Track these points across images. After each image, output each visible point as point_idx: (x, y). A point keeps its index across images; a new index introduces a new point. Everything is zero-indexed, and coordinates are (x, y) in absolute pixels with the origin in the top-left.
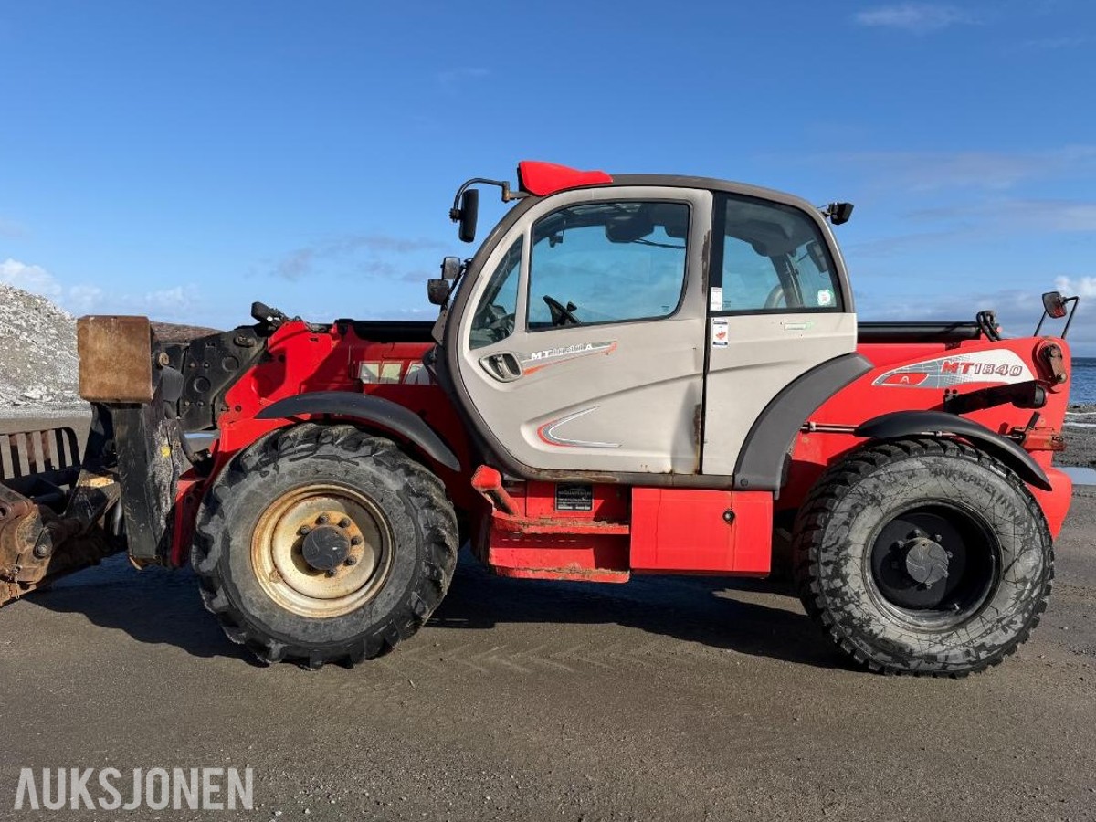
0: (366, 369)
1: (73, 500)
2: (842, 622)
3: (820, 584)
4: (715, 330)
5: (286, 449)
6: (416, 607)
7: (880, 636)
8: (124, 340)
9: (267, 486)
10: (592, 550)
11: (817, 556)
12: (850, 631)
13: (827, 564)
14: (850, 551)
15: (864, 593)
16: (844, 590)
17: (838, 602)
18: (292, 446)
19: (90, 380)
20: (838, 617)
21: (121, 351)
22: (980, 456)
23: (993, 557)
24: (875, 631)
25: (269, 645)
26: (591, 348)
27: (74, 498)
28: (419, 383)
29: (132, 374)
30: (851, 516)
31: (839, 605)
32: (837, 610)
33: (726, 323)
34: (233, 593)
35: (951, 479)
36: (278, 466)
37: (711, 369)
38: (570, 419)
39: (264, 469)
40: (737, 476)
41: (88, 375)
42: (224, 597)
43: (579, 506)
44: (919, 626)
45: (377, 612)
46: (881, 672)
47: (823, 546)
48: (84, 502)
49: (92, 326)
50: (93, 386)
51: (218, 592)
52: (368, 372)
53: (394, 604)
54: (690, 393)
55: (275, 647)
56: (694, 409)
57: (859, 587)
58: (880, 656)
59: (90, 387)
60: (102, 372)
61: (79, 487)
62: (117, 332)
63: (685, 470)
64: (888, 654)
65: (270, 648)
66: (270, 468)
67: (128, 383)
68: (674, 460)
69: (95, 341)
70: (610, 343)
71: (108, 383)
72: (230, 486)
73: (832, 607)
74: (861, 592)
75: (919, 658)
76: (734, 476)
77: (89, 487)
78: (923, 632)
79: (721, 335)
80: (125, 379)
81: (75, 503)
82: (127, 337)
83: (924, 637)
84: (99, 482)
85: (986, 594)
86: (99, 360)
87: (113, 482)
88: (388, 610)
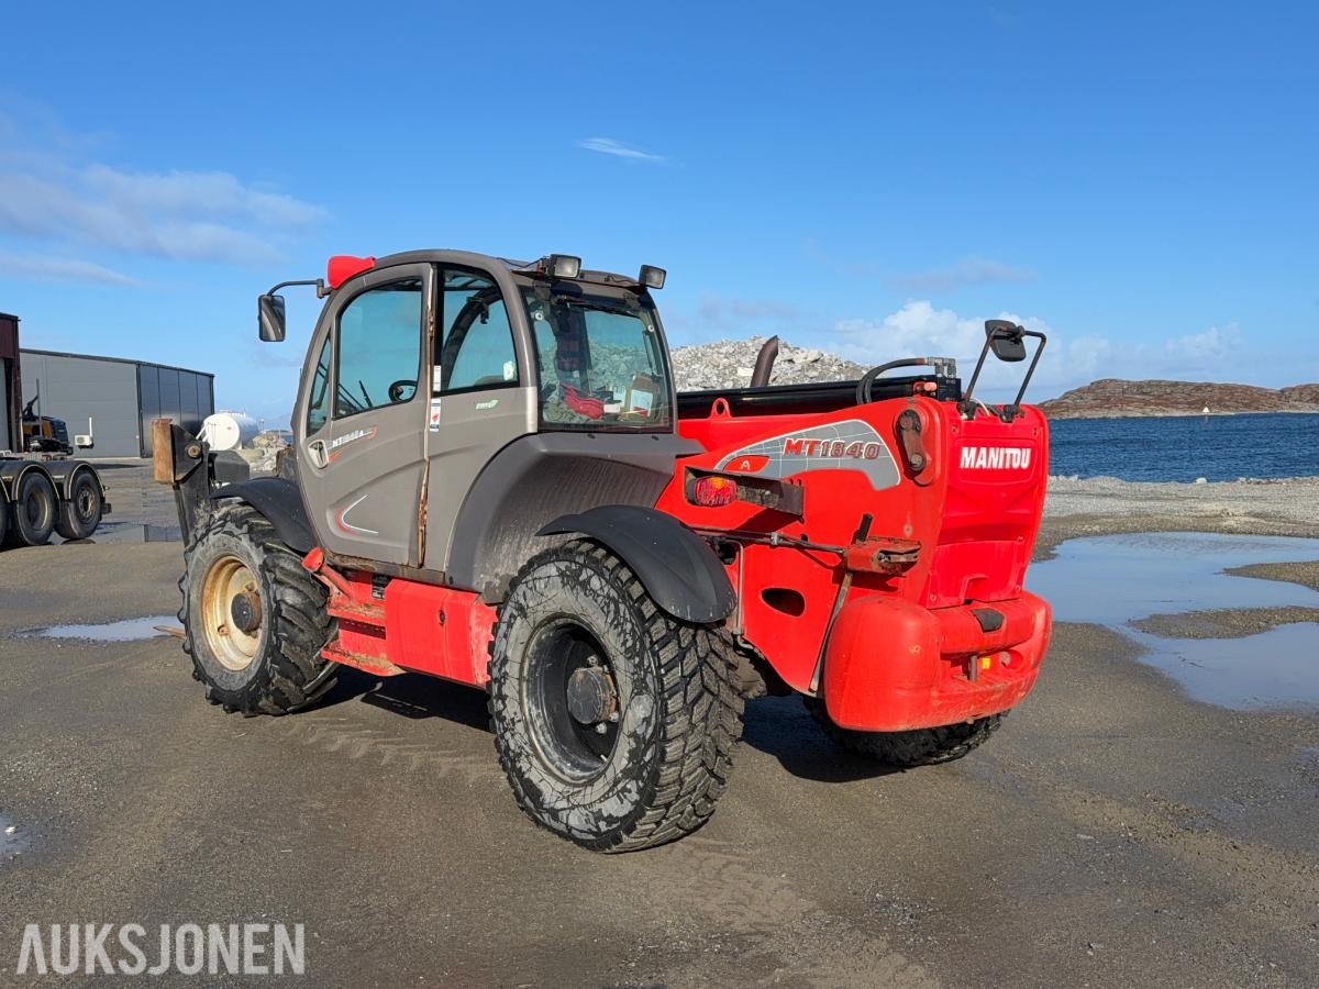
4: (433, 412)
14: (507, 668)
15: (519, 721)
26: (362, 434)
33: (439, 404)
38: (353, 505)
40: (447, 572)
44: (563, 773)
57: (515, 713)
63: (414, 562)
74: (516, 719)
76: (444, 572)
78: (563, 781)
79: (436, 418)
83: (560, 787)
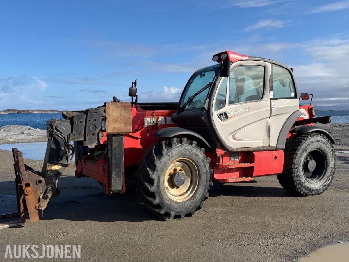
0: (146, 120)
1: (47, 175)
2: (299, 184)
3: (294, 174)
4: (272, 104)
5: (174, 147)
6: (206, 194)
7: (307, 186)
8: (123, 111)
9: (169, 159)
10: (238, 172)
11: (294, 167)
12: (300, 186)
13: (296, 168)
14: (300, 164)
15: (303, 175)
16: (300, 175)
17: (298, 178)
18: (175, 146)
19: (110, 126)
20: (298, 182)
21: (121, 115)
22: (324, 136)
23: (325, 162)
24: (306, 185)
25: (170, 213)
26: (245, 110)
27: (47, 174)
28: (162, 124)
29: (126, 123)
30: (301, 155)
31: (298, 179)
32: (298, 180)
33: (274, 102)
34: (161, 197)
35: (320, 143)
36: (172, 153)
37: (272, 115)
38: (240, 132)
39: (168, 154)
40: (277, 146)
41: (110, 124)
42: (158, 199)
43: (236, 159)
45: (197, 198)
46: (306, 196)
47: (295, 164)
48: (52, 176)
49: (111, 106)
50: (112, 128)
51: (156, 197)
52: (147, 121)
53: (201, 194)
54: (267, 123)
55: (172, 213)
56: (268, 127)
58: (306, 191)
59: (110, 129)
60: (115, 123)
61: (48, 170)
62: (121, 108)
63: (266, 145)
64: (308, 190)
65: (171, 214)
66: (170, 153)
67: (124, 127)
68: (264, 143)
69: (113, 112)
70: (248, 108)
71: (117, 127)
72: (159, 161)
73: (297, 180)
75: (315, 190)
76: (276, 146)
77: (52, 170)
79: (274, 105)
80: (123, 125)
81: (48, 176)
82: (124, 110)
84: (55, 168)
85: (324, 172)
86: (114, 119)
87: (61, 167)
88: (200, 196)
